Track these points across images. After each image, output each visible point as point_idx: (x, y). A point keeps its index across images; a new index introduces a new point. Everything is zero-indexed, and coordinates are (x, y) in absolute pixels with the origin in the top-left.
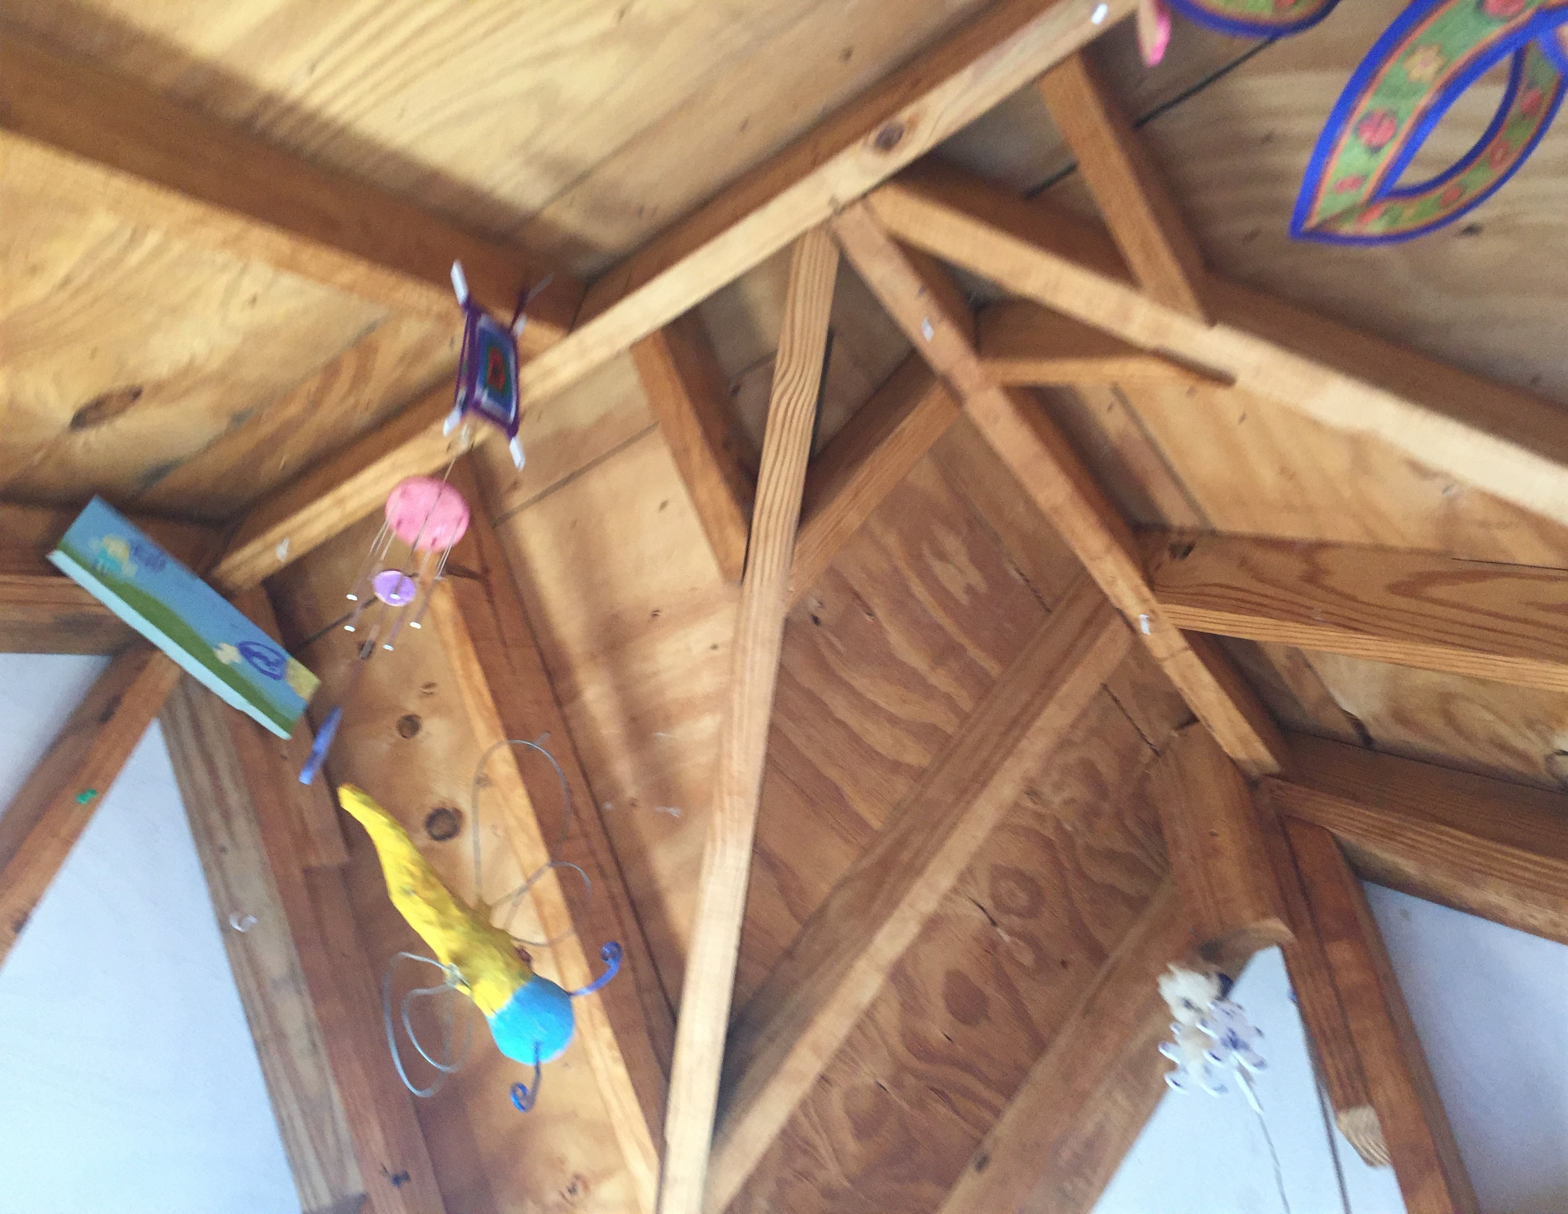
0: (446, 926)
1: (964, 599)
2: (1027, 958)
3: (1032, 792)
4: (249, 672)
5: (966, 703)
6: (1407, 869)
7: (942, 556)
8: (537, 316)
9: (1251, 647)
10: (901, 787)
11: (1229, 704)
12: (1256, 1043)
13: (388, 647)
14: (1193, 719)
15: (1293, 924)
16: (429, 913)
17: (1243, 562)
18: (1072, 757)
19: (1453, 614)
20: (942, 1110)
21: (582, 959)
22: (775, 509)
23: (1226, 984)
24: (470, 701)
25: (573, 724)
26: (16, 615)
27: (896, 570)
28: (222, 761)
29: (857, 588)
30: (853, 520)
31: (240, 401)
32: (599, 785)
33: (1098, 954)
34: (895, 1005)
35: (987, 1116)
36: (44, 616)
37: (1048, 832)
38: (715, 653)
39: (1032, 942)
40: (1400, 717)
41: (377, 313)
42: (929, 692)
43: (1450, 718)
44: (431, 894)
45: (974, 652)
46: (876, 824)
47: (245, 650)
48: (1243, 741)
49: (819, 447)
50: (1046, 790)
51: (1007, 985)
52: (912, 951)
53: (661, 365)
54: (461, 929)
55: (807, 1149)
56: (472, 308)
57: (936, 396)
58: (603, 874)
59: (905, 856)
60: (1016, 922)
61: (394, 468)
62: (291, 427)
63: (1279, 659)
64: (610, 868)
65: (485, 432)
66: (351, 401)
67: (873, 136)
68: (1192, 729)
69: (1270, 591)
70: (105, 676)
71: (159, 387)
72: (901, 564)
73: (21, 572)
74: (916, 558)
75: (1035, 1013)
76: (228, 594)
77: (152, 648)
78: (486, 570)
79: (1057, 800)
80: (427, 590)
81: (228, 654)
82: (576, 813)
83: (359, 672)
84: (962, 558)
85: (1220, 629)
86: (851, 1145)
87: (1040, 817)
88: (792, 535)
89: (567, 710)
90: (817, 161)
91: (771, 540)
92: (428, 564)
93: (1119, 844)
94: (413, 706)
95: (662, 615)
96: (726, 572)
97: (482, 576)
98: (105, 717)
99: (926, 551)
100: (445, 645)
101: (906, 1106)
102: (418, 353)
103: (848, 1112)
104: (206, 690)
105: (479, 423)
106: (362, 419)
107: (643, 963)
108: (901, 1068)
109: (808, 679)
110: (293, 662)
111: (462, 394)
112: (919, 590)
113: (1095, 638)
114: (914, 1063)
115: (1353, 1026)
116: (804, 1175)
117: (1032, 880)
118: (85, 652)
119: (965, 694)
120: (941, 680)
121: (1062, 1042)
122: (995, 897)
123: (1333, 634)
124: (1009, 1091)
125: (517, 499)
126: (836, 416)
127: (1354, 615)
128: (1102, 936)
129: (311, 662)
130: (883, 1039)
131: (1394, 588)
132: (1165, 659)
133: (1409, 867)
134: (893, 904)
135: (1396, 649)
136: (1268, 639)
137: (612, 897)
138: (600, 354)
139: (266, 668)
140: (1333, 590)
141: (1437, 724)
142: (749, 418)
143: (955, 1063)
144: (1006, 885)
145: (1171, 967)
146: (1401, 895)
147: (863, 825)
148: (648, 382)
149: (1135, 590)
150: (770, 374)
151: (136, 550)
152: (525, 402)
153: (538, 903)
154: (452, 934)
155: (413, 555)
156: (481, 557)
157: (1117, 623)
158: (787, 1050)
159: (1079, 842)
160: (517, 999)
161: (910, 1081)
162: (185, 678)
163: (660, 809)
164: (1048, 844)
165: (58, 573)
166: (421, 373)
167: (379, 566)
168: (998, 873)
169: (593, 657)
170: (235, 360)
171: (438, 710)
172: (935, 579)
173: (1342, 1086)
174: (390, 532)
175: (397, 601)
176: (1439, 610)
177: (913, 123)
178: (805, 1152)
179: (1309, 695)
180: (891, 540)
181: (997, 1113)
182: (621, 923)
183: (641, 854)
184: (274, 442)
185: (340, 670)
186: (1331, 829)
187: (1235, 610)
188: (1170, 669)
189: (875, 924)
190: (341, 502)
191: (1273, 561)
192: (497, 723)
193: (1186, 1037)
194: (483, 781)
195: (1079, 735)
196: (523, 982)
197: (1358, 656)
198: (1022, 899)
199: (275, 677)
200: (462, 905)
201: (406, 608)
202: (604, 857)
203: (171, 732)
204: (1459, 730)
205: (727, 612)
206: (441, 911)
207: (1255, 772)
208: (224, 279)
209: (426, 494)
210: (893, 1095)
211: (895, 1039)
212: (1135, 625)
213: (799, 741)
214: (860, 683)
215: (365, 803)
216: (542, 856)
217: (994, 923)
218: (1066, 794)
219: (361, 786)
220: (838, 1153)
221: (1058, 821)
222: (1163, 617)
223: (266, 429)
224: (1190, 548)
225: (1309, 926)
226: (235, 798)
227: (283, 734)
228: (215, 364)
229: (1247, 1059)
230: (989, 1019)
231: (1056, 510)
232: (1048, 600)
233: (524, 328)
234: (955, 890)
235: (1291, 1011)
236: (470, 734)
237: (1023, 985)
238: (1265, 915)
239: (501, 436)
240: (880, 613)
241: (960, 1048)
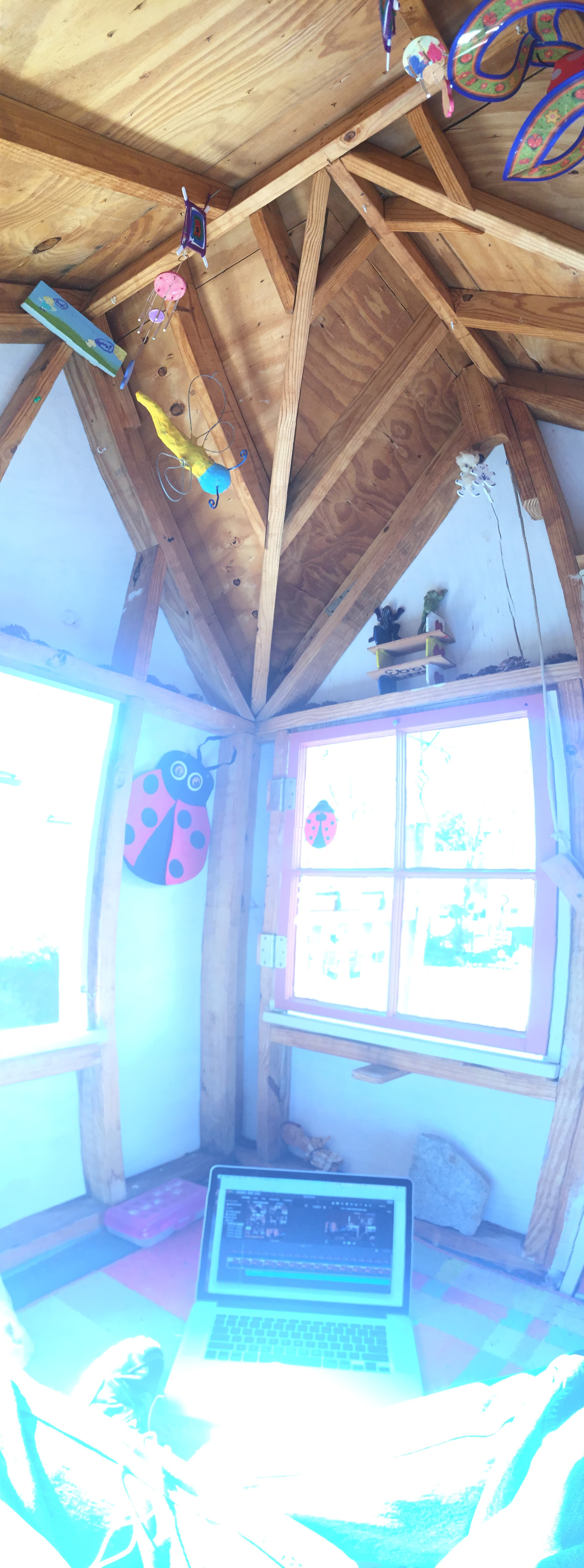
0: (179, 445)
1: (381, 317)
2: (405, 454)
3: (407, 392)
4: (99, 351)
5: (382, 358)
6: (555, 415)
7: (372, 300)
8: (214, 205)
9: (494, 333)
10: (356, 390)
11: (486, 357)
12: (492, 477)
13: (154, 339)
14: (472, 363)
15: (509, 436)
16: (173, 440)
17: (492, 303)
18: (424, 378)
19: (575, 319)
20: (372, 511)
21: (233, 457)
22: (306, 282)
23: (482, 459)
24: (186, 360)
25: (227, 369)
26: (8, 329)
27: (354, 305)
28: (90, 387)
29: (339, 313)
30: (337, 287)
31: (98, 241)
32: (237, 393)
33: (432, 452)
34: (354, 472)
35: (389, 513)
36: (19, 329)
37: (414, 407)
38: (283, 339)
39: (406, 448)
40: (553, 360)
41: (153, 204)
42: (367, 353)
43: (572, 359)
44: (173, 433)
45: (384, 337)
46: (346, 405)
47: (97, 342)
48: (491, 371)
49: (323, 256)
50: (413, 391)
51: (397, 465)
52: (360, 451)
53: (261, 225)
54: (185, 446)
55: (321, 525)
56: (189, 204)
57: (370, 236)
58: (240, 427)
59: (357, 416)
60: (400, 440)
61: (159, 267)
62: (119, 250)
63: (505, 339)
64: (242, 424)
65: (193, 253)
66: (141, 240)
67: (344, 136)
68: (470, 367)
69: (502, 311)
70: (42, 353)
71: (68, 236)
72: (356, 303)
73: (9, 312)
74: (362, 301)
75: (408, 476)
76: (91, 319)
77: (62, 341)
78: (193, 309)
79: (417, 395)
80: (170, 317)
81: (91, 343)
82: (229, 403)
83: (142, 352)
84: (380, 300)
85: (483, 327)
86: (337, 524)
87: (411, 401)
88: (313, 294)
89: (225, 363)
90: (323, 145)
91: (304, 295)
92: (170, 306)
93: (441, 411)
94: (164, 363)
95: (262, 325)
96: (286, 308)
97: (191, 311)
98: (43, 368)
99: (366, 298)
100: (176, 338)
101: (357, 509)
102: (165, 222)
103: (336, 513)
104: (83, 358)
105: (191, 249)
106: (146, 247)
107: (256, 459)
108: (356, 497)
109: (320, 349)
110: (116, 346)
111: (184, 239)
112: (362, 313)
113: (433, 331)
114: (360, 494)
115: (531, 470)
116: (319, 534)
117: (407, 425)
118: (35, 343)
119: (381, 354)
120: (371, 348)
121: (417, 485)
122: (393, 432)
123: (528, 328)
124: (397, 505)
125: (205, 279)
126: (330, 244)
127: (536, 320)
128: (434, 445)
129: (124, 346)
130: (349, 486)
131: (552, 309)
132: (460, 339)
133: (556, 414)
134: (353, 433)
135: (551, 333)
136: (501, 330)
137: (243, 435)
138: (238, 220)
139: (106, 349)
140: (527, 311)
141: (568, 362)
142: (296, 246)
143: (376, 493)
144: (396, 427)
145: (461, 453)
146: (551, 424)
147: (341, 405)
148: (256, 232)
149: (449, 312)
150: (304, 228)
151: (56, 301)
152: (208, 241)
153: (215, 437)
154: (181, 448)
155: (164, 303)
156: (191, 304)
157: (441, 325)
158: (312, 488)
159: (426, 411)
160: (208, 470)
161: (359, 501)
162: (74, 353)
163: (261, 401)
164: (414, 412)
165: (25, 312)
166: (169, 228)
167: (150, 308)
168: (394, 423)
169: (234, 342)
170: (97, 223)
171: (173, 365)
172: (370, 309)
173: (525, 492)
174: (155, 293)
175: (157, 321)
176: (568, 318)
177: (359, 131)
178: (320, 527)
179: (517, 353)
180: (352, 295)
181: (393, 512)
182: (247, 445)
183: (254, 418)
184: (112, 257)
185: (135, 348)
186: (526, 402)
187: (489, 319)
188: (462, 342)
189: (347, 441)
190: (137, 281)
191: (504, 301)
192: (197, 369)
193: (466, 477)
194: (192, 393)
195: (426, 370)
196: (210, 465)
197: (537, 336)
198: (403, 432)
199: (110, 352)
200: (185, 437)
201: (161, 324)
202: (240, 420)
203: (69, 375)
204: (577, 365)
205: (287, 323)
206: (177, 439)
207: (495, 382)
208: (95, 192)
209: (169, 278)
210: (353, 506)
211: (353, 485)
212: (449, 326)
213: (315, 373)
214: (339, 349)
215: (146, 399)
216: (216, 419)
217: (392, 442)
218: (421, 393)
219: (143, 392)
220: (332, 527)
221: (418, 403)
222: (459, 322)
223: (109, 252)
224: (472, 296)
225: (515, 435)
226: (95, 401)
227: (113, 376)
228: (89, 227)
229: (489, 484)
230: (389, 477)
231: (417, 281)
232: (414, 316)
233: (209, 209)
234: (376, 428)
235: (507, 468)
236: (186, 374)
237: (403, 465)
238: (498, 433)
239: (199, 255)
240: (347, 322)
241: (378, 488)
